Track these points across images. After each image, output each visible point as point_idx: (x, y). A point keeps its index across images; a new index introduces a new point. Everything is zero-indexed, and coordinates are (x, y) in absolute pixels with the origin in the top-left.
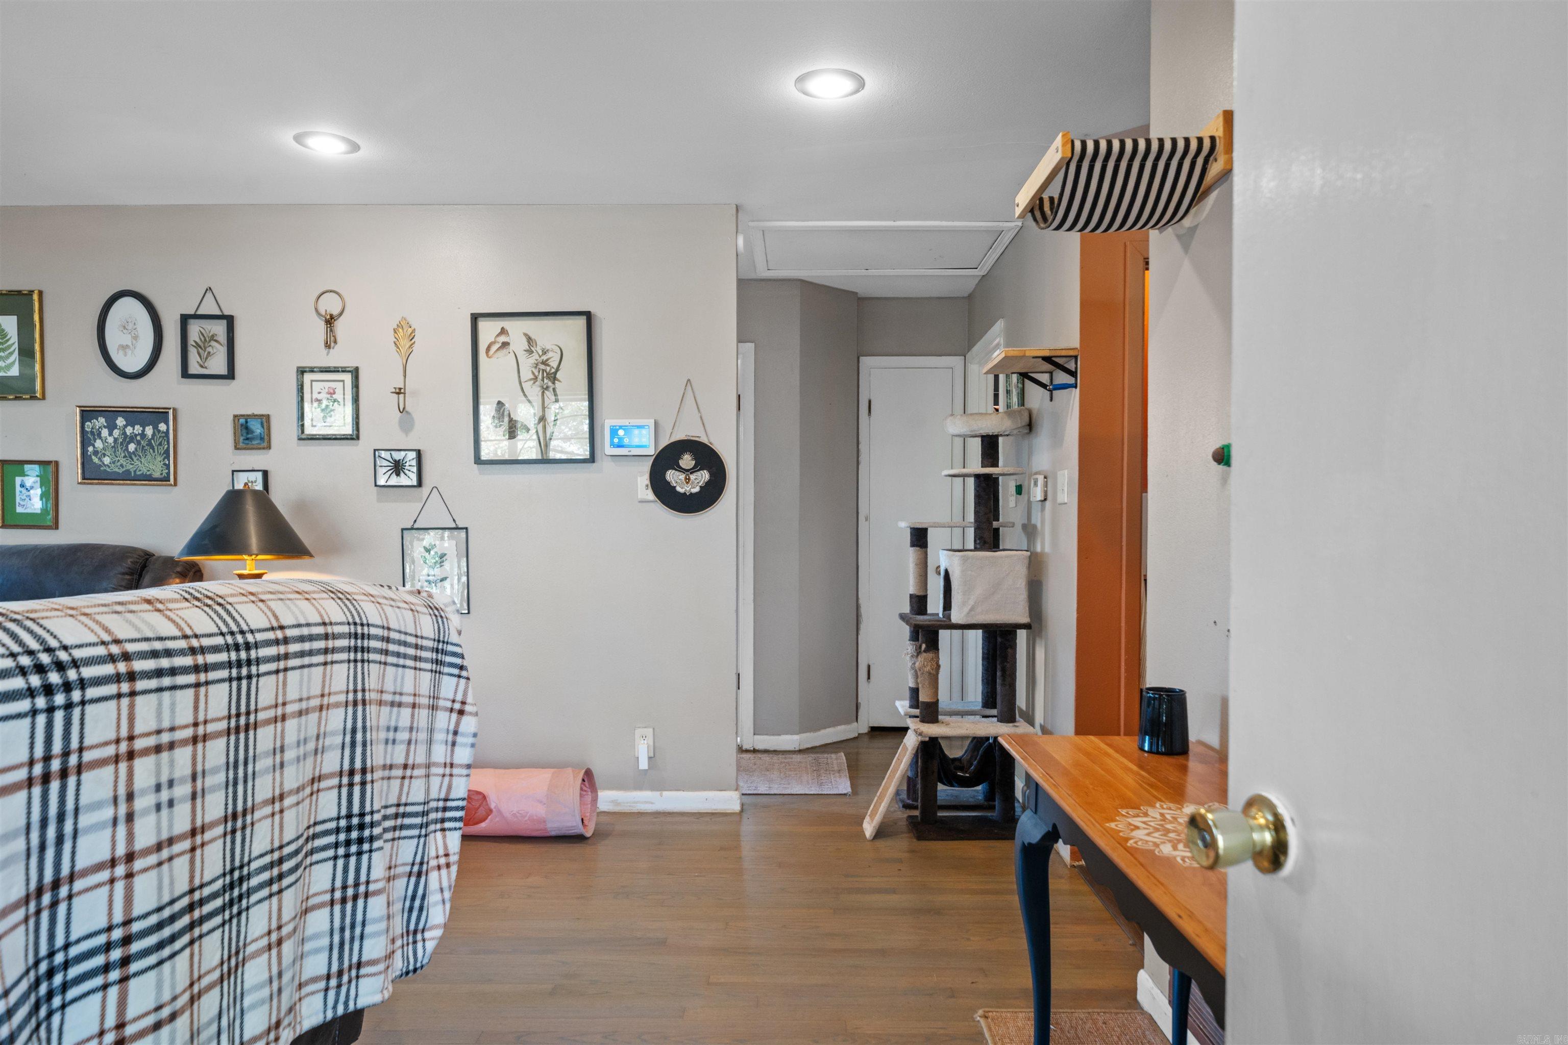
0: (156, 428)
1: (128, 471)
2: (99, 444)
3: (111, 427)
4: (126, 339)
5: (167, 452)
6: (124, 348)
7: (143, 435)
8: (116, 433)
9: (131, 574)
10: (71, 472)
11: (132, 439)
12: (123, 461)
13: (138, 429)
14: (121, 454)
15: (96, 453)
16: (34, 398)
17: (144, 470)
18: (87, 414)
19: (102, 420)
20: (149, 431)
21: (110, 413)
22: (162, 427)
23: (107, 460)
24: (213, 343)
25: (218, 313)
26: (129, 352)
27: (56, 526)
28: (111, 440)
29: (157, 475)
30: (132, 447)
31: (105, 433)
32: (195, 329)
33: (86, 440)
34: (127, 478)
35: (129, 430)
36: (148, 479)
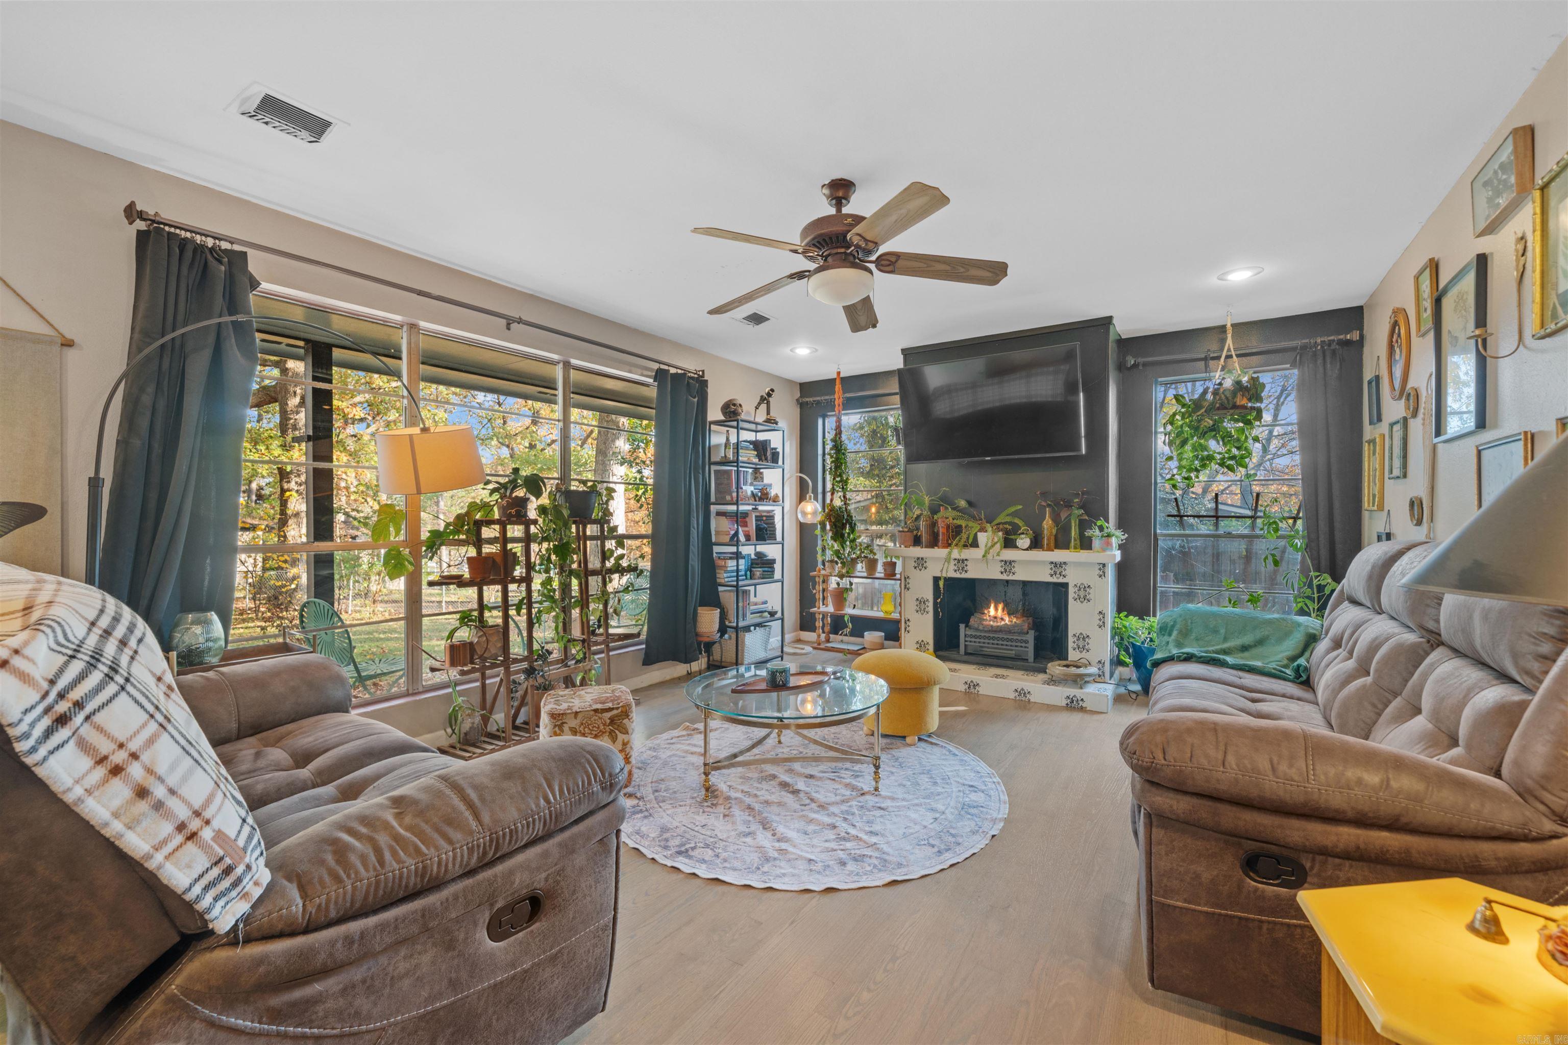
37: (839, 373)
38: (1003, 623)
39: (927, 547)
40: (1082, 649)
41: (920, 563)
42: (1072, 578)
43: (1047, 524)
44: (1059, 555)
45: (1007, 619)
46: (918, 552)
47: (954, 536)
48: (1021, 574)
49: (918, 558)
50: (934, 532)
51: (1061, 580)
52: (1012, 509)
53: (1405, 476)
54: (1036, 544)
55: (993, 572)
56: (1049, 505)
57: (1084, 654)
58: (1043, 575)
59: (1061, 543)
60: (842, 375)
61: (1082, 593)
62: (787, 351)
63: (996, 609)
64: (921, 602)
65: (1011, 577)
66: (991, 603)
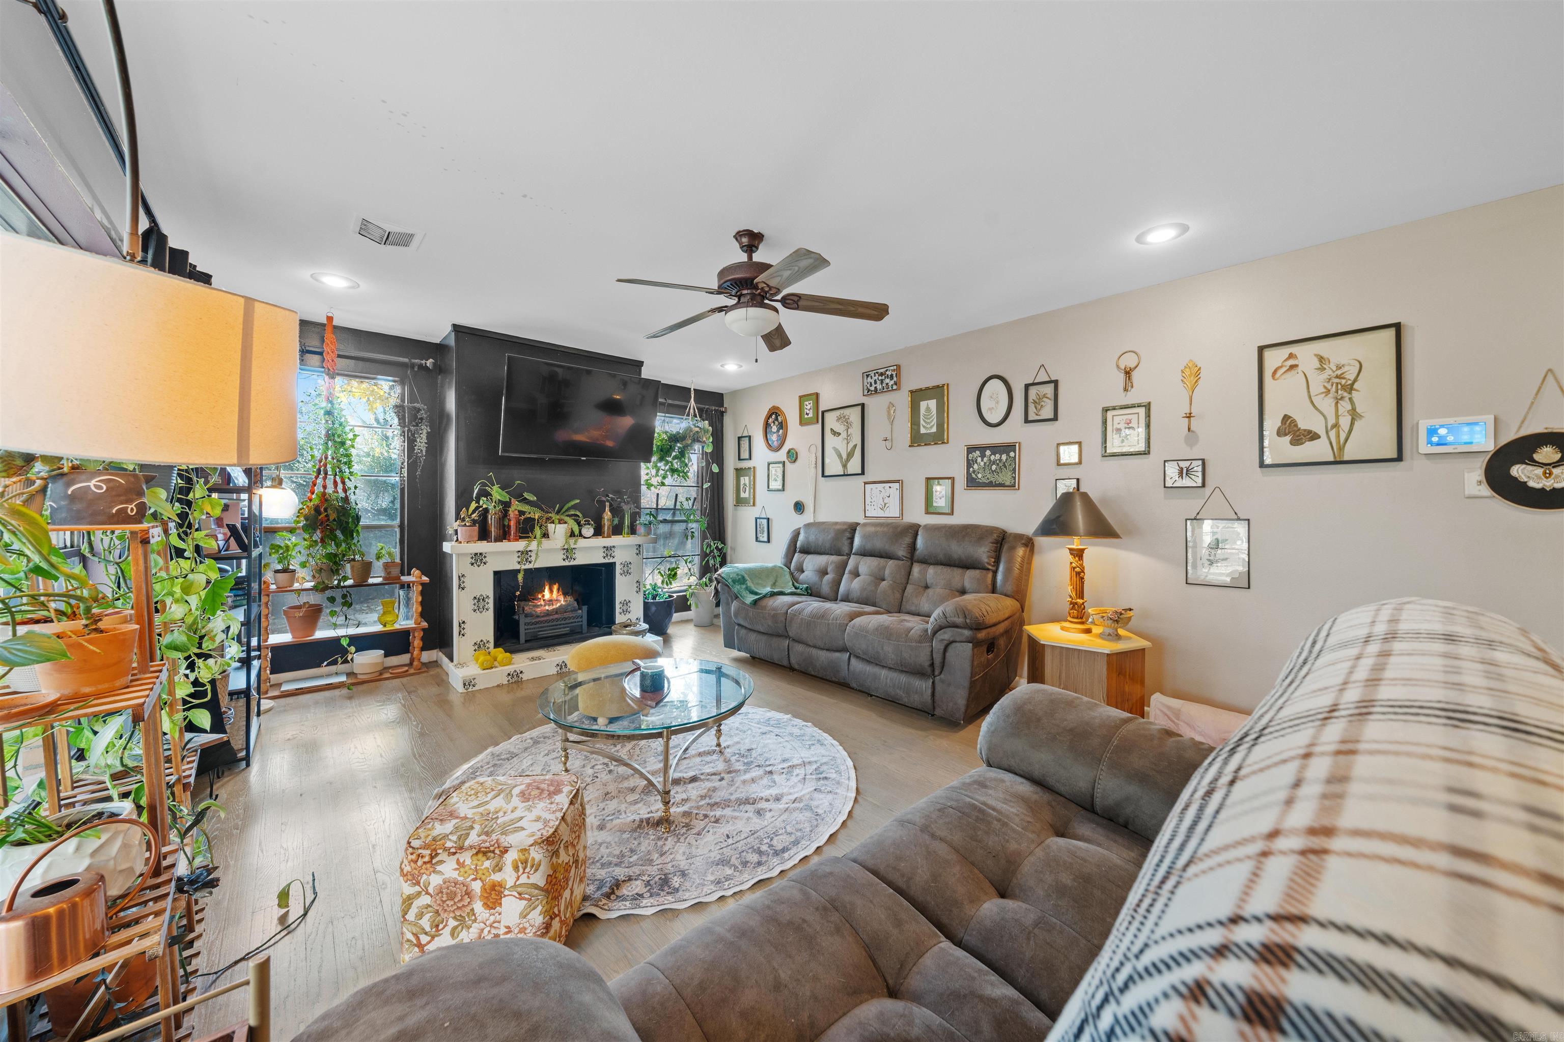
0: (1008, 455)
1: (991, 482)
2: (976, 466)
3: (983, 456)
4: (992, 404)
5: (1014, 470)
6: (991, 409)
7: (1000, 460)
8: (985, 459)
9: (997, 543)
10: (961, 482)
11: (994, 463)
12: (989, 476)
13: (998, 456)
14: (987, 471)
15: (974, 472)
16: (943, 443)
17: (1000, 481)
18: (971, 449)
19: (978, 453)
20: (1004, 457)
21: (982, 449)
22: (1012, 454)
23: (980, 476)
24: (1045, 399)
25: (1048, 379)
26: (993, 411)
27: (952, 513)
28: (982, 464)
29: (1008, 483)
30: (994, 467)
31: (979, 459)
32: (1033, 392)
33: (970, 463)
34: (991, 485)
35: (993, 457)
36: (1001, 485)
37: (330, 319)
38: (559, 605)
39: (496, 540)
40: (625, 612)
41: (478, 559)
42: (619, 558)
43: (607, 515)
44: (615, 540)
45: (562, 598)
46: (483, 547)
47: (526, 529)
48: (581, 559)
49: (476, 554)
50: (504, 526)
51: (611, 560)
52: (573, 503)
53: (782, 489)
54: (598, 532)
55: (557, 560)
56: (608, 501)
57: (628, 616)
58: (597, 558)
59: (617, 530)
61: (626, 569)
62: (305, 274)
63: (551, 591)
64: (479, 601)
65: (572, 563)
66: (547, 588)
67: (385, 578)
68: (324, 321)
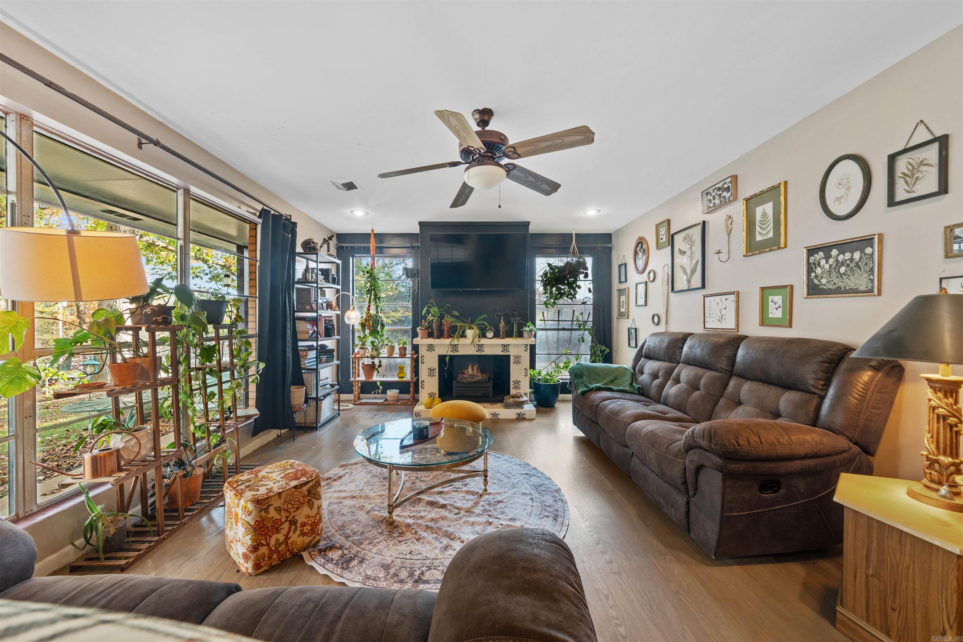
0: (862, 251)
1: (839, 287)
2: (819, 271)
3: (827, 257)
4: (841, 192)
5: (872, 270)
6: (839, 199)
7: (852, 260)
8: (831, 261)
10: (801, 290)
11: (843, 264)
12: (835, 280)
13: (848, 255)
14: (834, 275)
15: (816, 277)
16: (779, 248)
17: (852, 286)
18: (811, 251)
19: (821, 254)
20: (857, 255)
21: (826, 249)
22: (868, 250)
23: (824, 281)
24: (923, 168)
25: (930, 137)
26: (843, 201)
27: (790, 326)
28: (827, 266)
29: (862, 288)
30: (843, 269)
31: (823, 262)
32: (902, 161)
33: (810, 269)
34: (838, 292)
35: (841, 258)
36: (855, 292)
37: (373, 231)
38: (476, 378)
39: (437, 338)
40: (517, 388)
41: (431, 348)
42: (512, 352)
43: (502, 324)
44: (507, 341)
45: (479, 374)
46: (431, 341)
47: (453, 332)
48: (487, 351)
49: (429, 345)
50: (441, 330)
51: (507, 354)
52: (482, 317)
53: (646, 305)
54: (497, 335)
55: (472, 351)
56: (502, 315)
57: (518, 391)
58: (498, 351)
59: (509, 335)
60: (375, 232)
61: (517, 360)
62: (348, 211)
63: (473, 370)
64: (431, 370)
65: (482, 353)
66: (470, 367)
67: (400, 355)
68: (370, 232)
